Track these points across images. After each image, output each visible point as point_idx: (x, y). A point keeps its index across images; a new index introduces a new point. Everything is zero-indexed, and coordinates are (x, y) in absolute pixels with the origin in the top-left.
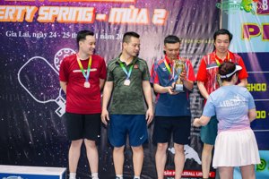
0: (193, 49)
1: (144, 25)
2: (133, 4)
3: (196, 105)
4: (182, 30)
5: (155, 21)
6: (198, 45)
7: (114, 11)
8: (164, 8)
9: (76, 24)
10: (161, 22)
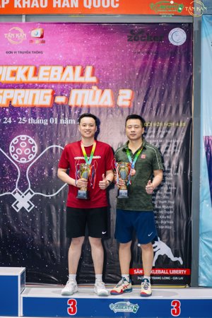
0: (163, 132)
1: (107, 108)
2: (95, 84)
3: (167, 195)
4: (150, 112)
5: (120, 103)
6: (168, 128)
7: (74, 92)
8: (130, 88)
9: (33, 108)
10: (127, 104)
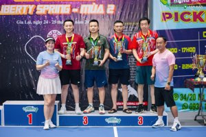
0: (132, 28)
1: (101, 14)
2: (94, 2)
4: (125, 17)
6: (135, 26)
7: (83, 6)
8: (114, 4)
9: (60, 15)
10: (112, 12)
